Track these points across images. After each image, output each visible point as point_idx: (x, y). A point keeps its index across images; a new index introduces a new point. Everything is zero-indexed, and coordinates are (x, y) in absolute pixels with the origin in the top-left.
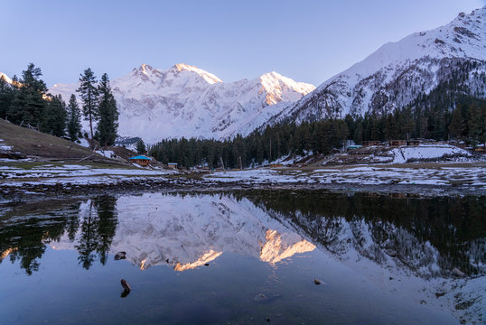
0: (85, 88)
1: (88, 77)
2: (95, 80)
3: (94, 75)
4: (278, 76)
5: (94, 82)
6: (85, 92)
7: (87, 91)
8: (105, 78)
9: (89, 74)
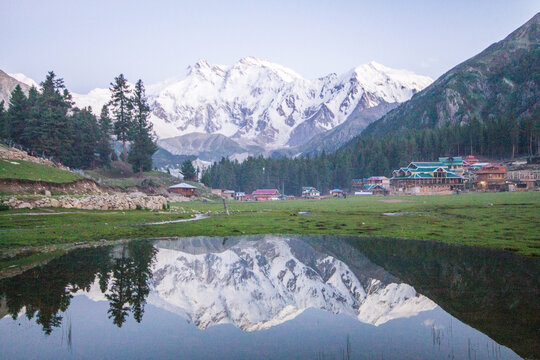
0: (116, 101)
1: (120, 86)
2: (129, 89)
3: (127, 84)
4: (379, 67)
5: (127, 92)
6: (116, 105)
7: (119, 103)
8: (139, 85)
9: (121, 81)
